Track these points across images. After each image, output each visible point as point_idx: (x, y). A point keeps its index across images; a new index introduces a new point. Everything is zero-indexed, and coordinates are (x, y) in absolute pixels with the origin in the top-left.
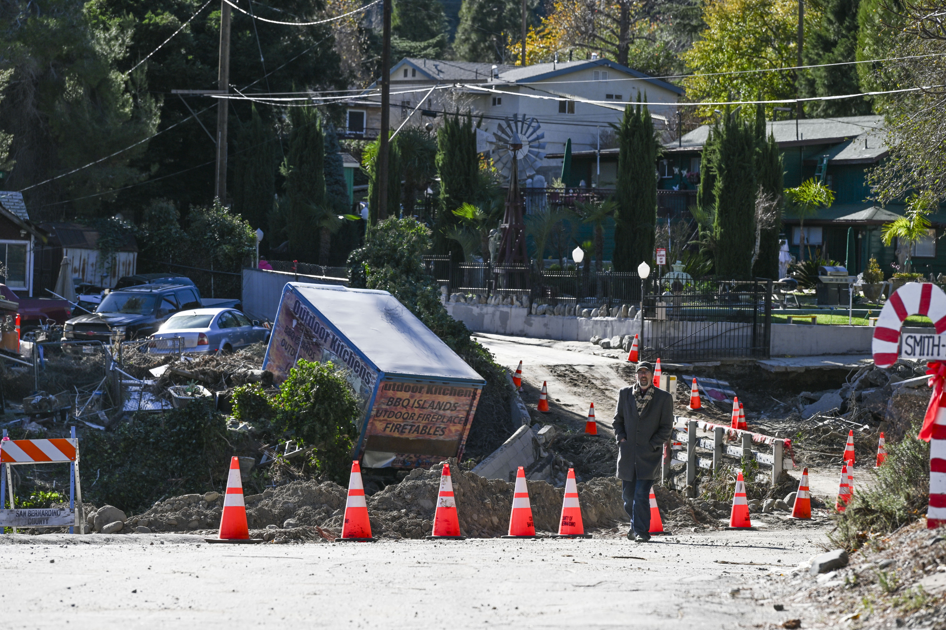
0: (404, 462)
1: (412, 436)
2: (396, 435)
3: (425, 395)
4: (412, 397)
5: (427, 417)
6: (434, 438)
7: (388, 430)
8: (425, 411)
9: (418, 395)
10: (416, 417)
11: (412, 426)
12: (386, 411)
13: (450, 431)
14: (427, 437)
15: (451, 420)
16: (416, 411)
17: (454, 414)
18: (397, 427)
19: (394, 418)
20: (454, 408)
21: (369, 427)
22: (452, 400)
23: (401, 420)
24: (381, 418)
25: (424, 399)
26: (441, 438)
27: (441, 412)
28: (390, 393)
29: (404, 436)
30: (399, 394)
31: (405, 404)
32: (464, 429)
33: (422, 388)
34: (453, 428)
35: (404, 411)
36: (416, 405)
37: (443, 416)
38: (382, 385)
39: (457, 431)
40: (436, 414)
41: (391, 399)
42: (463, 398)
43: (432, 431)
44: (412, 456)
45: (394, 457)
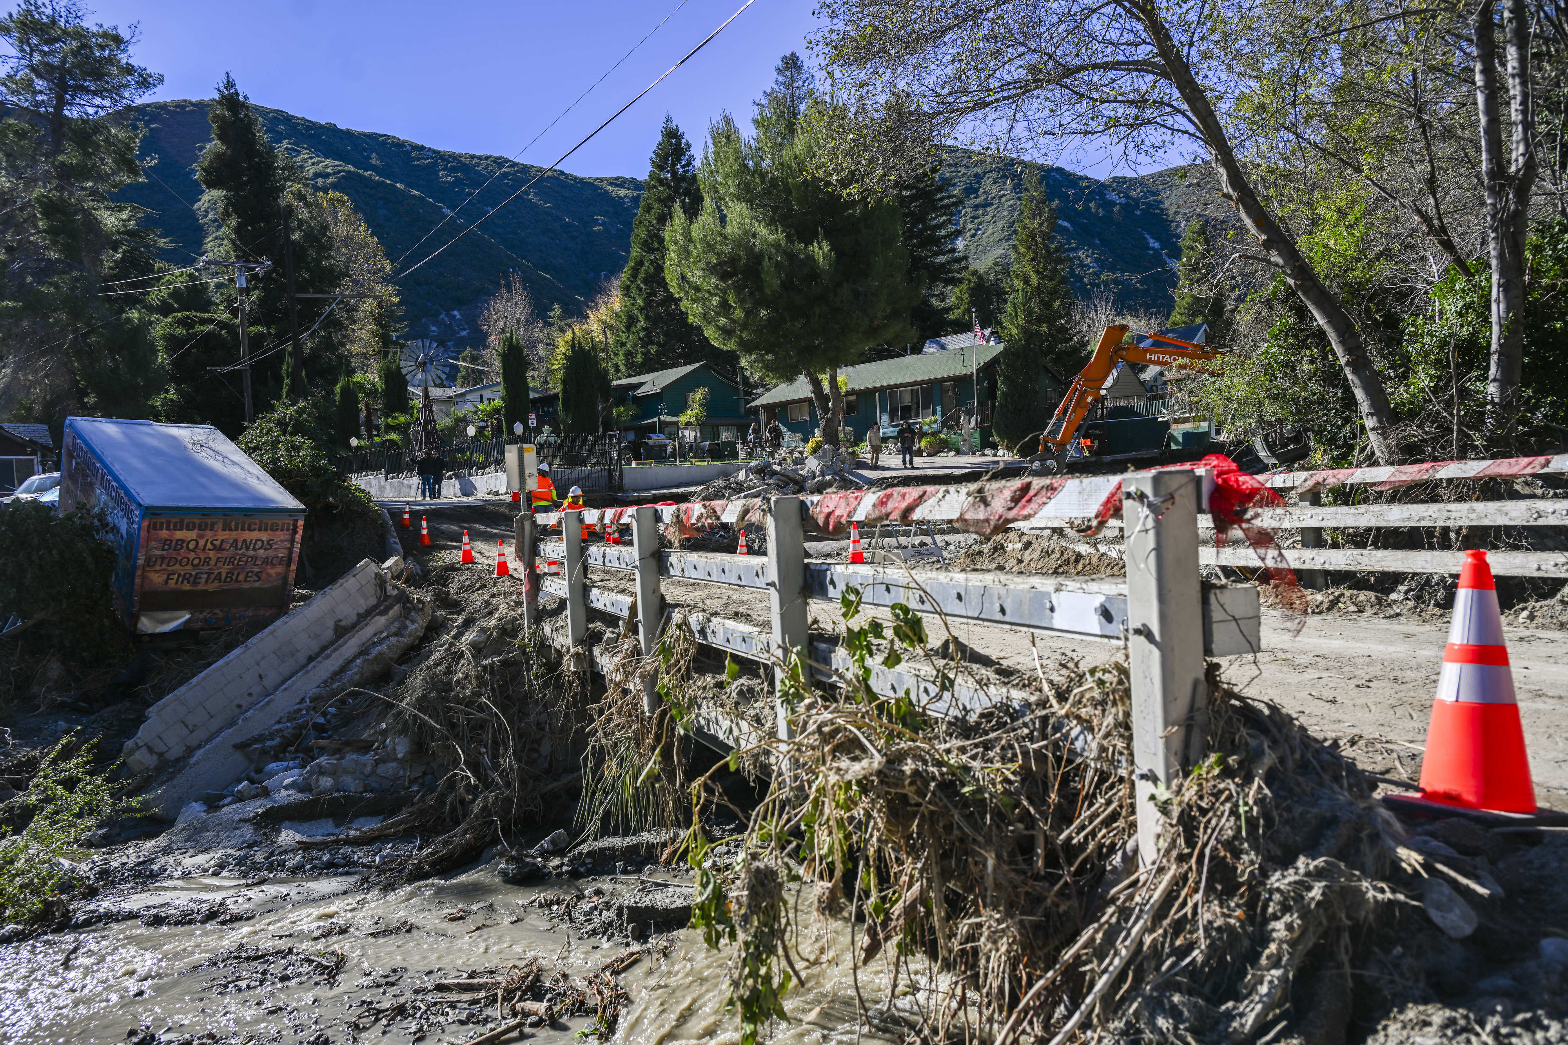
0: (205, 620)
1: (212, 587)
2: (187, 587)
3: (220, 532)
4: (201, 537)
5: (231, 560)
6: (246, 586)
7: (172, 583)
8: (225, 554)
9: (209, 533)
10: (213, 562)
11: (209, 574)
12: (163, 558)
13: (269, 575)
14: (236, 586)
15: (266, 561)
16: (212, 554)
17: (270, 553)
18: (185, 577)
19: (177, 567)
20: (269, 545)
21: (138, 581)
22: (264, 536)
23: (189, 567)
24: (158, 568)
25: (220, 538)
26: (257, 584)
27: (251, 553)
28: (164, 533)
29: (200, 587)
30: (179, 535)
31: (191, 546)
32: (288, 571)
33: (213, 525)
34: (272, 572)
35: (192, 555)
36: (209, 546)
37: (256, 558)
38: (145, 524)
39: (278, 574)
40: (244, 555)
41: (166, 543)
42: (279, 533)
43: (241, 578)
44: (217, 611)
45: (188, 616)
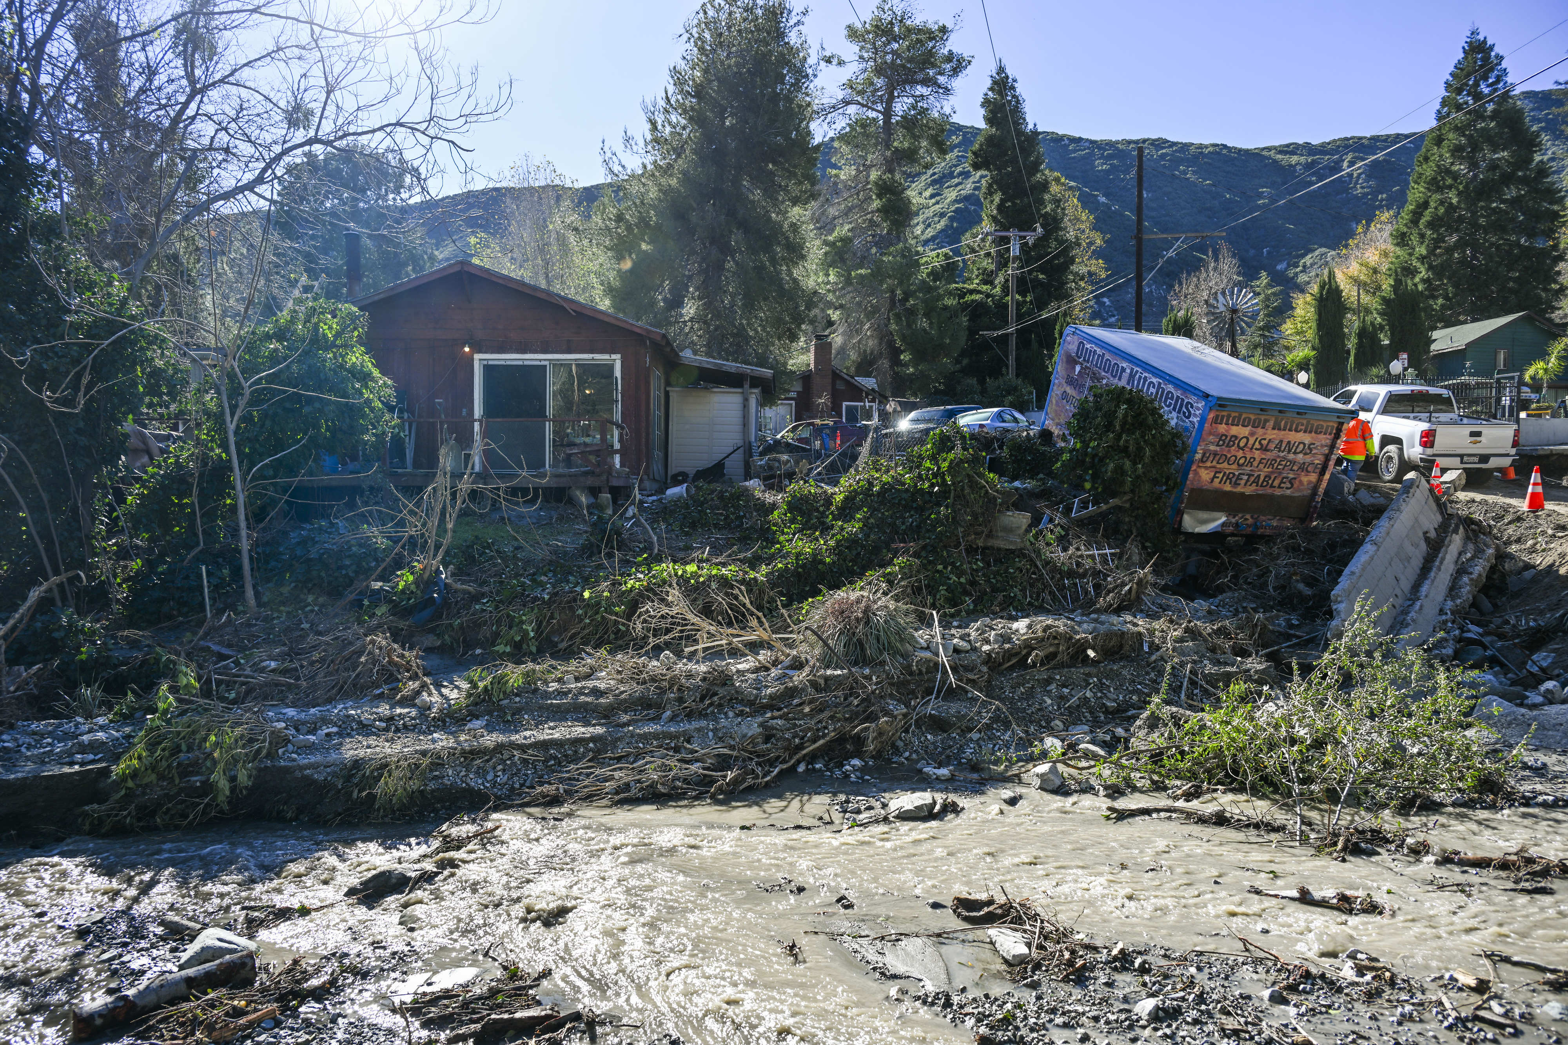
0: (1237, 525)
1: (1249, 490)
2: (1228, 488)
3: (1270, 431)
4: (1252, 434)
5: (1271, 463)
6: (1278, 492)
7: (1217, 481)
8: (1269, 455)
9: (1260, 431)
10: (1255, 464)
11: (1250, 476)
12: (1215, 454)
13: (1301, 482)
14: (1269, 491)
15: (1303, 468)
16: (1257, 454)
17: (1308, 459)
18: (1228, 477)
19: (1225, 465)
20: (1309, 449)
21: (1191, 476)
22: (1307, 438)
23: (1235, 466)
24: (1208, 464)
25: (1268, 437)
26: (1288, 492)
27: (1291, 456)
28: (1222, 428)
29: (1239, 489)
30: (1235, 430)
31: (1242, 444)
32: (1320, 480)
33: (1266, 421)
34: (1305, 479)
35: (1240, 454)
36: (1257, 445)
37: (1293, 462)
38: (1211, 416)
39: (1310, 482)
40: (1284, 458)
41: (1222, 437)
42: (1322, 436)
43: (1276, 483)
44: (1248, 516)
45: (1224, 519)
